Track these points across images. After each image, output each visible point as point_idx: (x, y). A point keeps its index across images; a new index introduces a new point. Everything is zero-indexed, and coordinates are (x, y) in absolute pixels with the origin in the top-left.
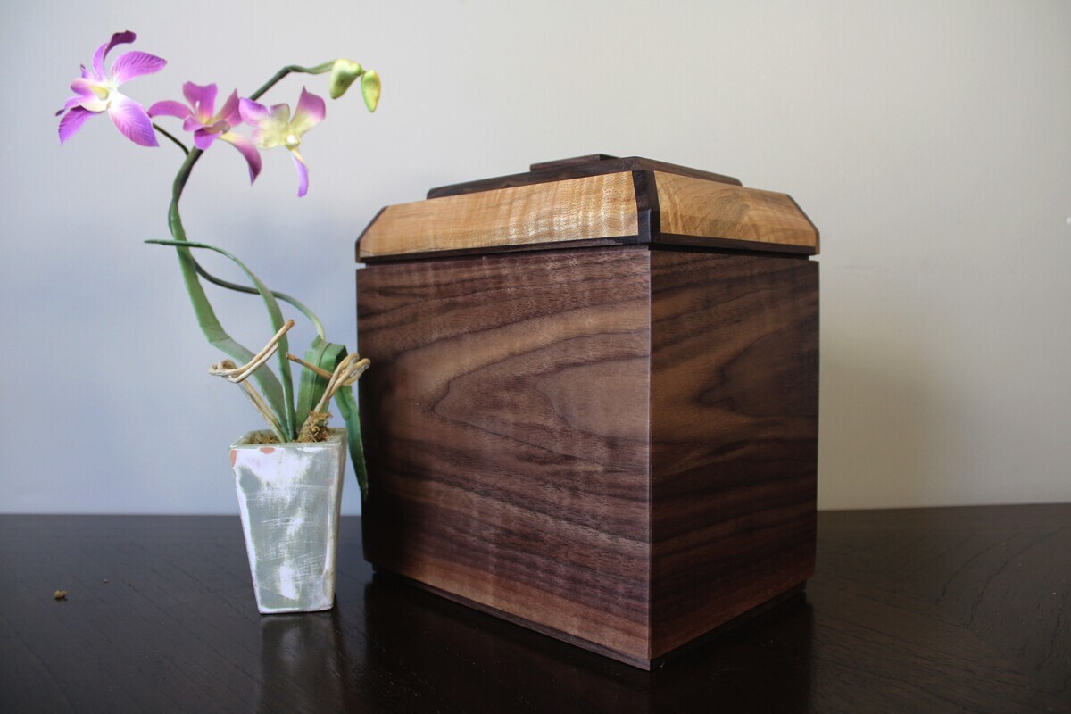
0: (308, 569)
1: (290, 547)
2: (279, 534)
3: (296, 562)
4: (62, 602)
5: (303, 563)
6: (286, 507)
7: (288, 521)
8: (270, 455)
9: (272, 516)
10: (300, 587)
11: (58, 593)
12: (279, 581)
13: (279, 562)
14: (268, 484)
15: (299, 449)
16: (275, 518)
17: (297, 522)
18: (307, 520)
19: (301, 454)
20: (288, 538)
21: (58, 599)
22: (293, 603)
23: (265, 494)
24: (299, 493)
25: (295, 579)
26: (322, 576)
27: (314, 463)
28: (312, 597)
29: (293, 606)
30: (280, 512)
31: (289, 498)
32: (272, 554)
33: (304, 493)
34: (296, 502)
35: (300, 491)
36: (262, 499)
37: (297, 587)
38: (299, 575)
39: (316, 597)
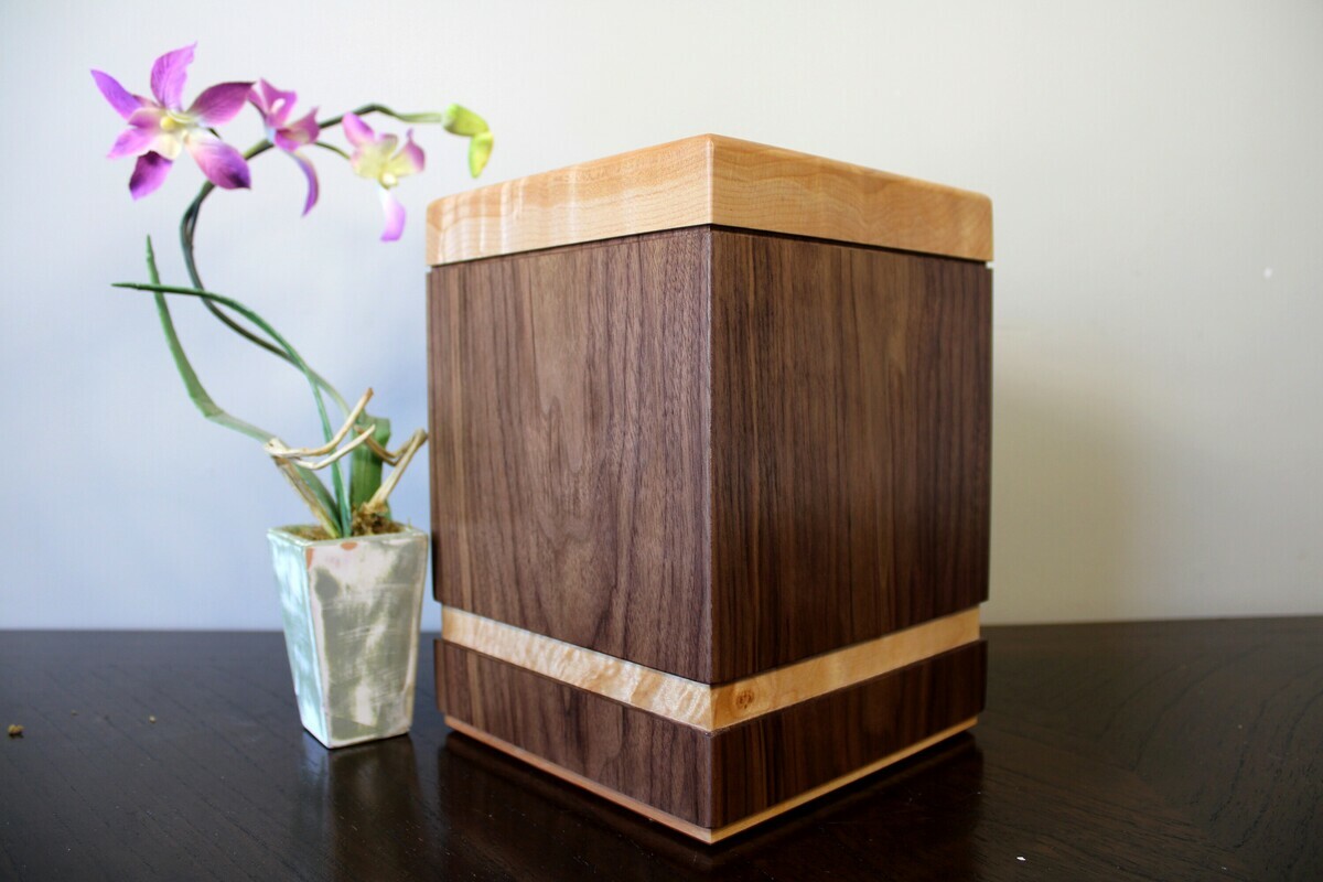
0: (388, 687)
1: (369, 663)
2: (357, 646)
3: (375, 680)
4: (17, 739)
5: (382, 680)
6: (367, 613)
7: (368, 630)
8: (352, 552)
9: (350, 626)
10: (378, 709)
11: (12, 728)
12: (355, 704)
13: (355, 681)
14: (348, 587)
15: (385, 542)
16: (354, 627)
17: (378, 630)
18: (390, 626)
19: (386, 547)
20: (367, 652)
21: (13, 735)
22: (368, 730)
23: (344, 600)
24: (382, 596)
25: (373, 700)
26: (403, 693)
27: (401, 558)
28: (390, 720)
29: (369, 733)
30: (360, 621)
31: (370, 602)
32: (348, 672)
33: (388, 595)
34: (378, 606)
35: (383, 592)
36: (340, 606)
37: (374, 710)
38: (377, 694)
39: (395, 719)
